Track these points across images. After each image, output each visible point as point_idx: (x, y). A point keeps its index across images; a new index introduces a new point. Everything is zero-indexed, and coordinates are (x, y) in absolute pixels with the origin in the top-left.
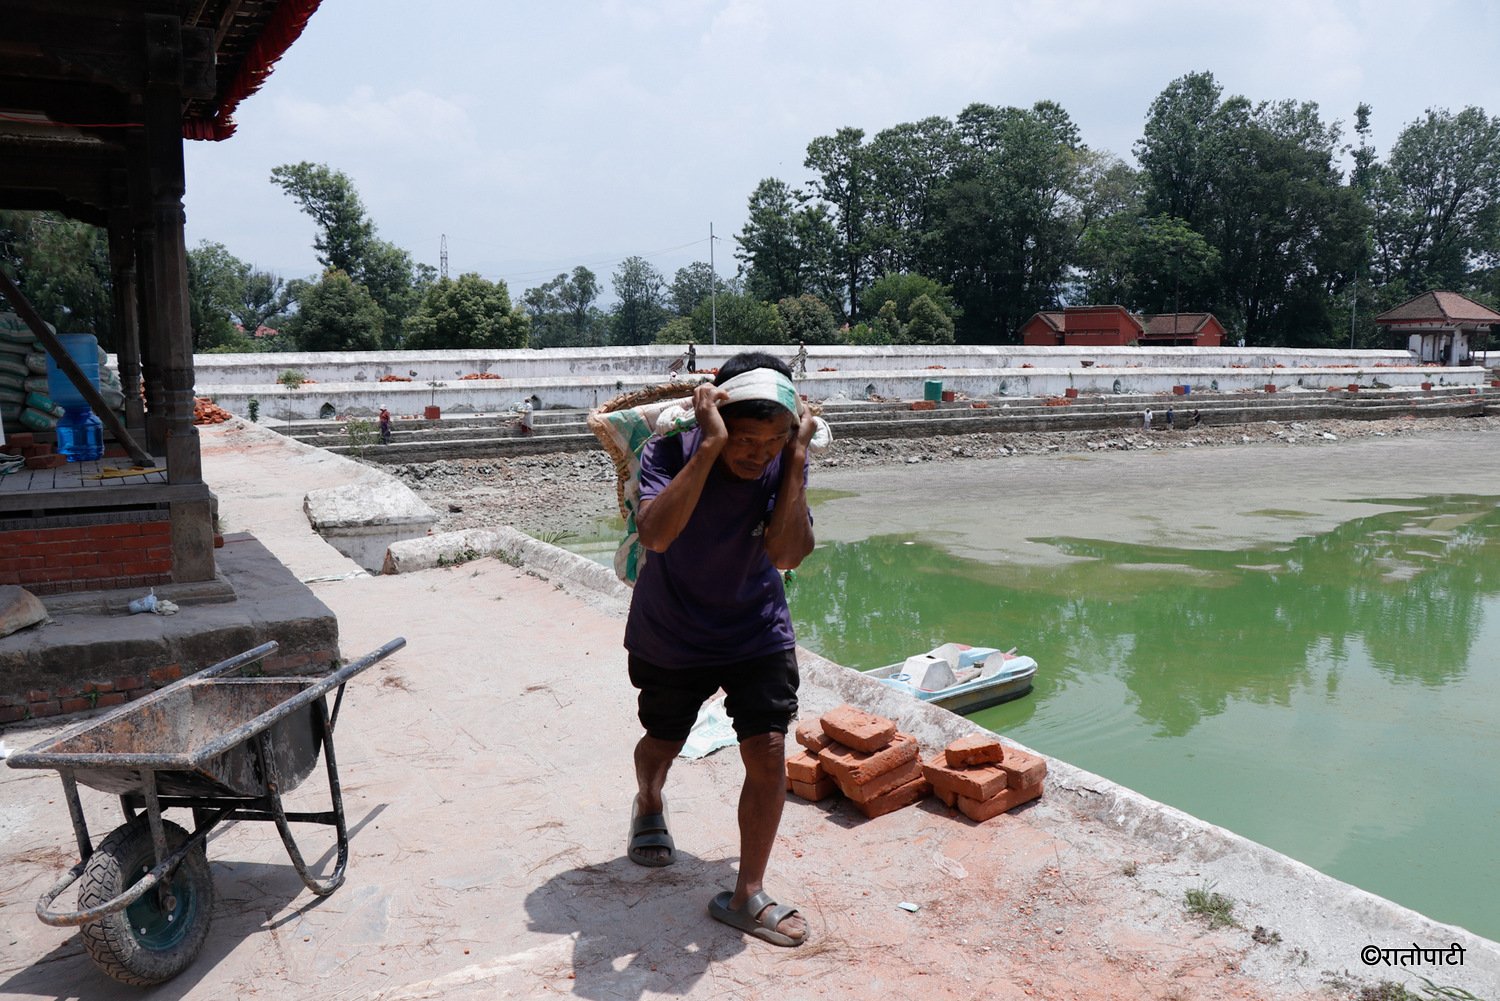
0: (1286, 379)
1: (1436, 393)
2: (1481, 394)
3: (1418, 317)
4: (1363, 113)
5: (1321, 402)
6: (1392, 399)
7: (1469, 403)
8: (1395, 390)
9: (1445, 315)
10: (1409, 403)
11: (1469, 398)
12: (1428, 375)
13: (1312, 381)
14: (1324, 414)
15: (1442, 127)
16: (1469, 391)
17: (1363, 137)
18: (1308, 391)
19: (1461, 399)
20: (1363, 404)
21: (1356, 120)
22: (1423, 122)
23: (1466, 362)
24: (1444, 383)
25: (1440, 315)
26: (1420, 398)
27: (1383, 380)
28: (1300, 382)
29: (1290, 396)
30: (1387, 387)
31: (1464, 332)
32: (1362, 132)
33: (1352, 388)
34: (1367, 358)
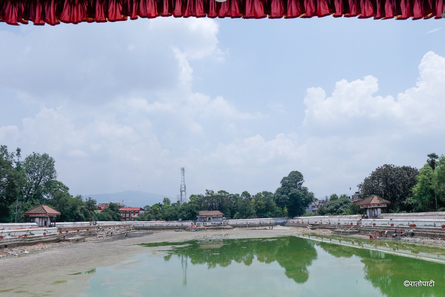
0: (5, 234)
1: (47, 236)
2: (58, 235)
3: (38, 213)
4: (19, 150)
5: (17, 241)
6: (36, 238)
7: (56, 238)
8: (36, 235)
9: (46, 212)
10: (41, 239)
11: (55, 237)
12: (45, 230)
13: (13, 234)
14: (19, 245)
15: (38, 158)
16: (55, 235)
17: (19, 158)
18: (12, 237)
19: (54, 237)
20: (29, 241)
21: (16, 152)
22: (32, 156)
23: (50, 226)
24: (48, 233)
25: (45, 212)
26: (44, 238)
27: (32, 232)
28: (9, 235)
29: (7, 239)
30: (33, 234)
31: (50, 217)
32: (18, 156)
33: (26, 235)
34: (25, 226)
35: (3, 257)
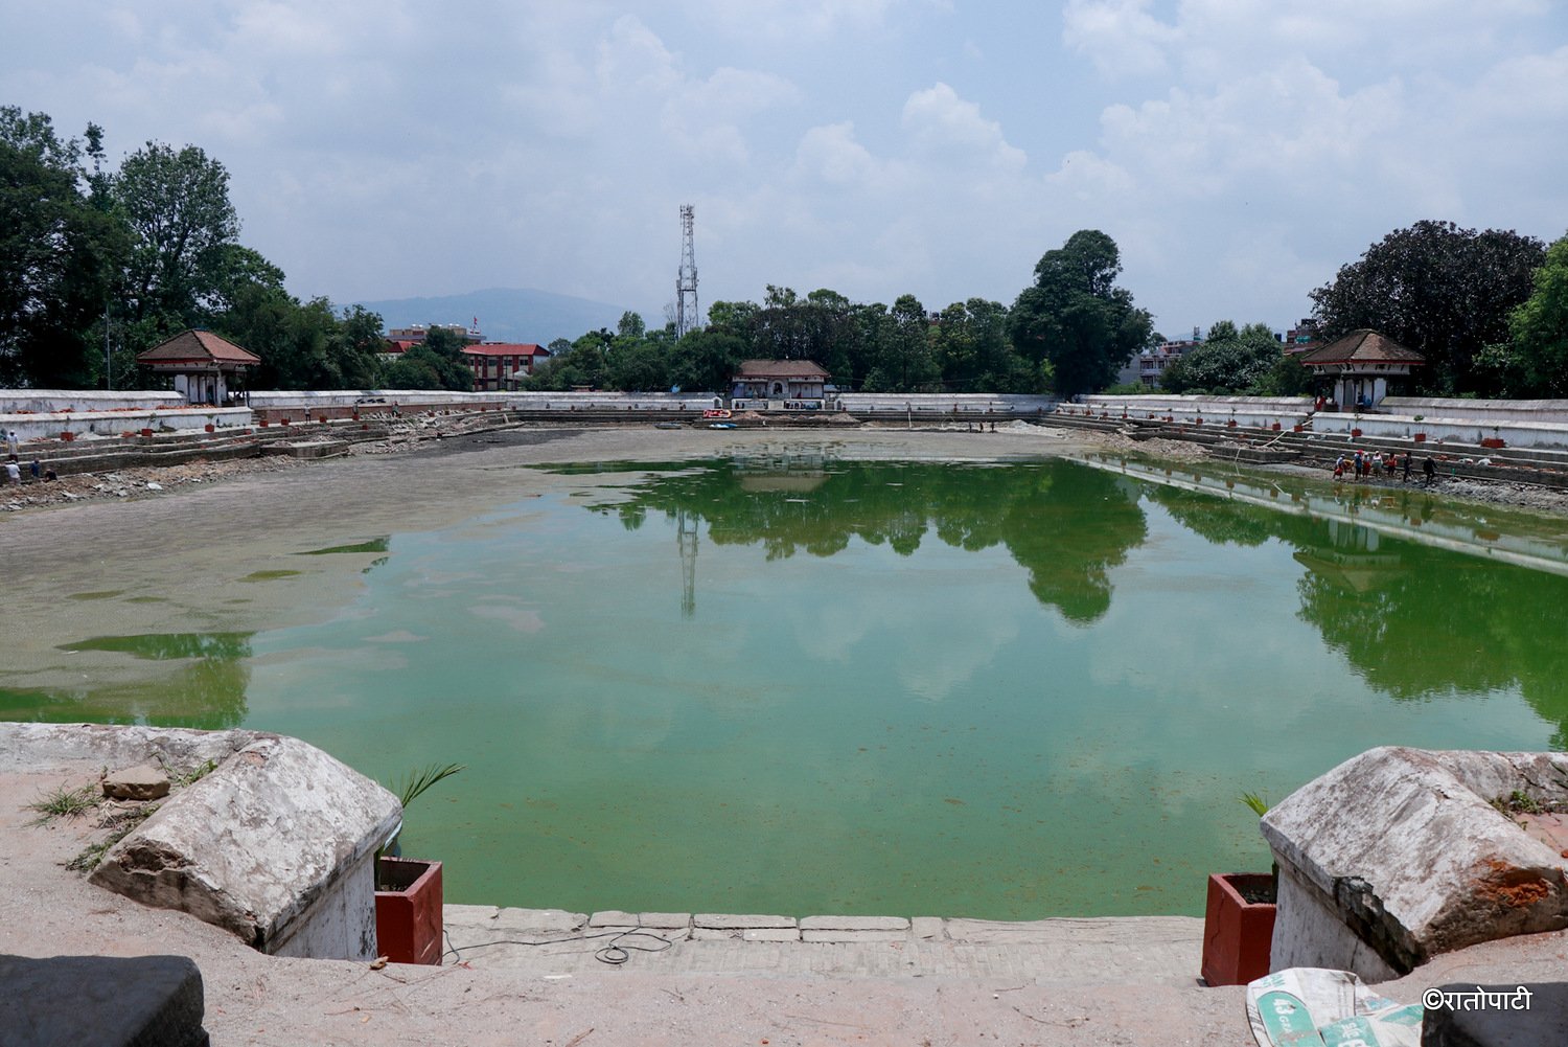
0: (78, 425)
1: (219, 435)
2: (255, 434)
3: (183, 356)
4: (94, 134)
5: (120, 449)
6: (183, 443)
7: (248, 443)
8: (182, 433)
9: (211, 355)
10: (199, 446)
11: (246, 439)
12: (210, 416)
13: (103, 426)
14: (126, 463)
15: (166, 163)
16: (244, 432)
17: (98, 162)
18: (103, 438)
19: (241, 440)
20: (159, 450)
21: (87, 142)
22: (146, 154)
23: (228, 403)
24: (221, 425)
25: (205, 355)
26: (207, 441)
27: (169, 423)
28: (92, 429)
29: (88, 443)
30: (172, 430)
31: (224, 372)
32: (96, 156)
33: (146, 432)
34: (141, 400)
35: (79, 499)
